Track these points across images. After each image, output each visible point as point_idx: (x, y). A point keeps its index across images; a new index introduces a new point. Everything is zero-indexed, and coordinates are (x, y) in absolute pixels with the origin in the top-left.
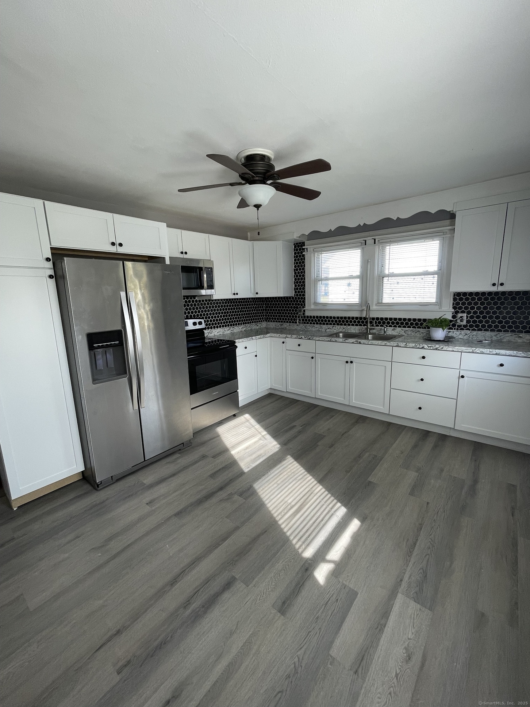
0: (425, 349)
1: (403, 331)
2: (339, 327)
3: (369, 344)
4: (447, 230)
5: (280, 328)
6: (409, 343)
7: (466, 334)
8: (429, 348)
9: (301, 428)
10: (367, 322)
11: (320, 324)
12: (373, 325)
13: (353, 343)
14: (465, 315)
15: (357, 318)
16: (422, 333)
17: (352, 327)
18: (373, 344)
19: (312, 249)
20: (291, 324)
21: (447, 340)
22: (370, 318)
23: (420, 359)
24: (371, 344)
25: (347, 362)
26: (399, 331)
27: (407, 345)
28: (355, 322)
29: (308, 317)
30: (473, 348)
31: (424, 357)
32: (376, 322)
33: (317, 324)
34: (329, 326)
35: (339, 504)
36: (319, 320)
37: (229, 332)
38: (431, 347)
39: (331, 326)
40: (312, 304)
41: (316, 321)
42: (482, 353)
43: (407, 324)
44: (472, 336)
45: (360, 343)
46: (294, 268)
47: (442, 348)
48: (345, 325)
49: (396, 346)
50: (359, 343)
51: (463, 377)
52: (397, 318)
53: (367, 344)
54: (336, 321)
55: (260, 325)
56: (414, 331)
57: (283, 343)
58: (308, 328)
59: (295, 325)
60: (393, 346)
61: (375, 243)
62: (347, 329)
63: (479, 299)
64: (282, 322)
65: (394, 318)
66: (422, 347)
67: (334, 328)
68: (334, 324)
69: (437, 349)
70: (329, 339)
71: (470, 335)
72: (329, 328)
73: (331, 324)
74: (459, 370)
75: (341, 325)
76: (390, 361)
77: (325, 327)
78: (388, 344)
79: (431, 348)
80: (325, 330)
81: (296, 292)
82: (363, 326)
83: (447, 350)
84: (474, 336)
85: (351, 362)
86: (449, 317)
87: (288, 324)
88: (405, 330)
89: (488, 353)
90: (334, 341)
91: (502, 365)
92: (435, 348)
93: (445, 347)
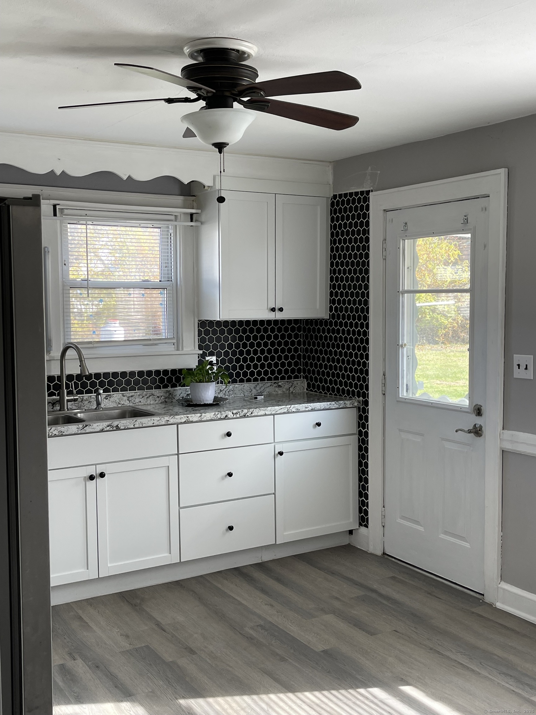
0: (229, 419)
3: (136, 426)
8: (235, 416)
13: (102, 431)
14: (214, 359)
23: (223, 438)
25: (92, 478)
26: (119, 399)
30: (287, 406)
31: (229, 434)
38: (236, 413)
43: (128, 383)
44: (229, 392)
45: (118, 428)
47: (252, 413)
49: (185, 423)
50: (115, 428)
51: (281, 453)
52: (109, 373)
53: (132, 426)
56: (143, 395)
60: (178, 424)
61: (55, 215)
65: (104, 374)
66: (224, 416)
69: (245, 416)
71: (225, 392)
74: (273, 444)
76: (175, 454)
79: (238, 416)
84: (231, 392)
85: (102, 475)
88: (128, 395)
89: (304, 409)
90: (57, 434)
91: (319, 424)
92: (242, 414)
93: (255, 410)
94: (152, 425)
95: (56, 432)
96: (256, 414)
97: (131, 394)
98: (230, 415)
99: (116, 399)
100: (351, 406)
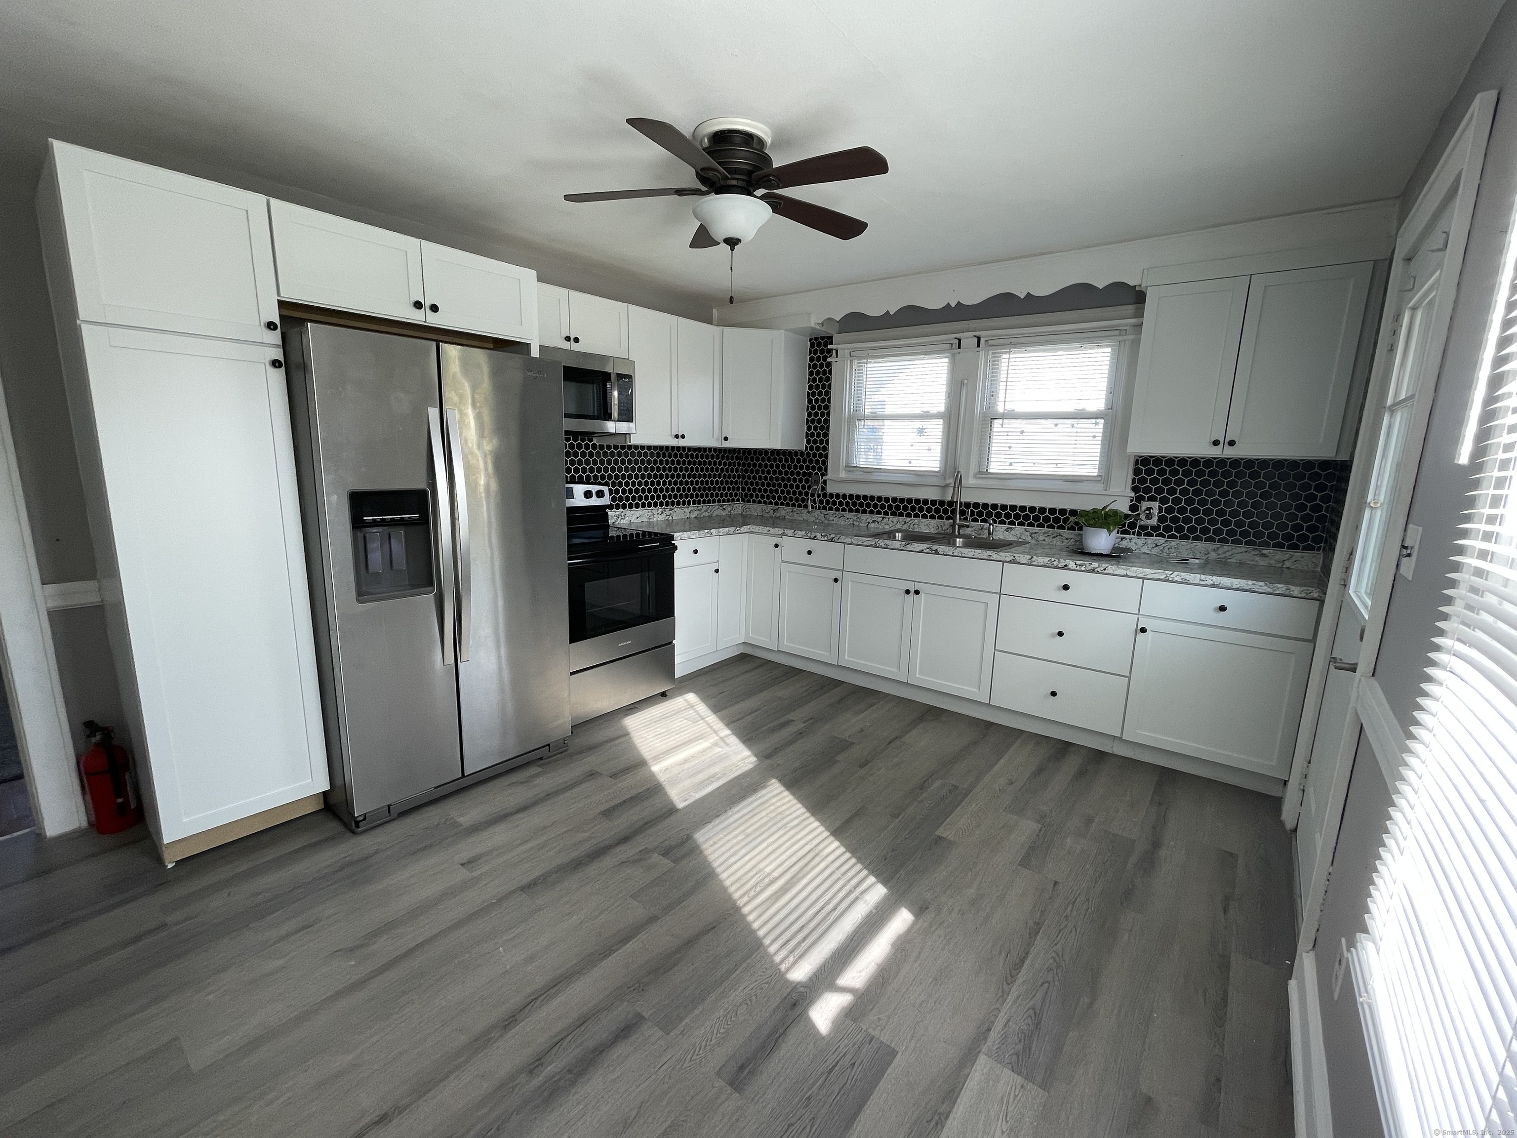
0: (1069, 569)
1: (1028, 534)
2: (896, 519)
3: (955, 554)
4: (1126, 326)
5: (771, 517)
6: (1037, 557)
7: (1156, 545)
8: (1078, 568)
9: (805, 724)
10: (954, 512)
11: (857, 511)
12: (966, 519)
13: (922, 551)
14: (1156, 505)
15: (934, 502)
16: (1067, 539)
17: (923, 520)
18: (963, 555)
19: (847, 352)
20: (795, 509)
21: (1116, 555)
22: (961, 503)
23: (1059, 589)
24: (960, 555)
25: (908, 592)
26: (1021, 534)
27: (1033, 559)
28: (929, 510)
29: (831, 495)
30: (1167, 572)
31: (1066, 587)
32: (972, 513)
33: (851, 510)
34: (876, 517)
35: (872, 879)
36: (854, 504)
37: (661, 518)
38: (1081, 565)
39: (878, 518)
40: (841, 470)
41: (847, 504)
42: (1185, 582)
43: (1036, 518)
44: (1169, 549)
45: (936, 552)
46: (807, 390)
47: (1105, 569)
48: (909, 515)
49: (1010, 562)
50: (934, 552)
51: (1143, 630)
52: (1016, 506)
53: (951, 554)
54: (890, 507)
55: (729, 509)
56: (1050, 533)
57: (776, 546)
58: (831, 518)
59: (805, 511)
60: (1003, 562)
61: (979, 346)
62: (912, 525)
63: (1186, 473)
64: (776, 504)
65: (1011, 506)
66: (1063, 565)
67: (885, 520)
68: (886, 513)
69: (1094, 570)
70: (872, 541)
71: (1164, 548)
72: (874, 522)
73: (879, 513)
74: (1137, 616)
75: (901, 515)
76: (997, 593)
77: (866, 517)
78: (995, 556)
79: (1083, 568)
80: (865, 525)
81: (808, 442)
82: (945, 520)
83: (1115, 573)
84: (1173, 550)
85: (917, 592)
86: (1123, 507)
87: (789, 509)
88: (1031, 531)
89: (1197, 581)
90: (883, 546)
91: (1222, 609)
92: (1089, 568)
93: (1110, 566)
94: (972, 556)
95: (882, 544)
96: (1111, 572)
97: (1034, 531)
98: (1071, 565)
99: (1017, 533)
100: (1303, 595)
